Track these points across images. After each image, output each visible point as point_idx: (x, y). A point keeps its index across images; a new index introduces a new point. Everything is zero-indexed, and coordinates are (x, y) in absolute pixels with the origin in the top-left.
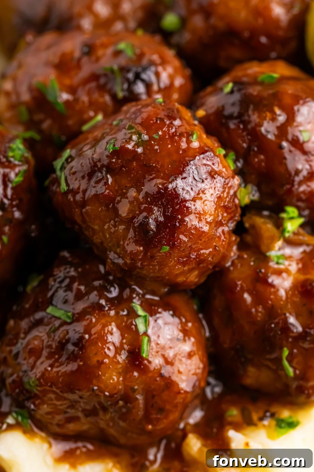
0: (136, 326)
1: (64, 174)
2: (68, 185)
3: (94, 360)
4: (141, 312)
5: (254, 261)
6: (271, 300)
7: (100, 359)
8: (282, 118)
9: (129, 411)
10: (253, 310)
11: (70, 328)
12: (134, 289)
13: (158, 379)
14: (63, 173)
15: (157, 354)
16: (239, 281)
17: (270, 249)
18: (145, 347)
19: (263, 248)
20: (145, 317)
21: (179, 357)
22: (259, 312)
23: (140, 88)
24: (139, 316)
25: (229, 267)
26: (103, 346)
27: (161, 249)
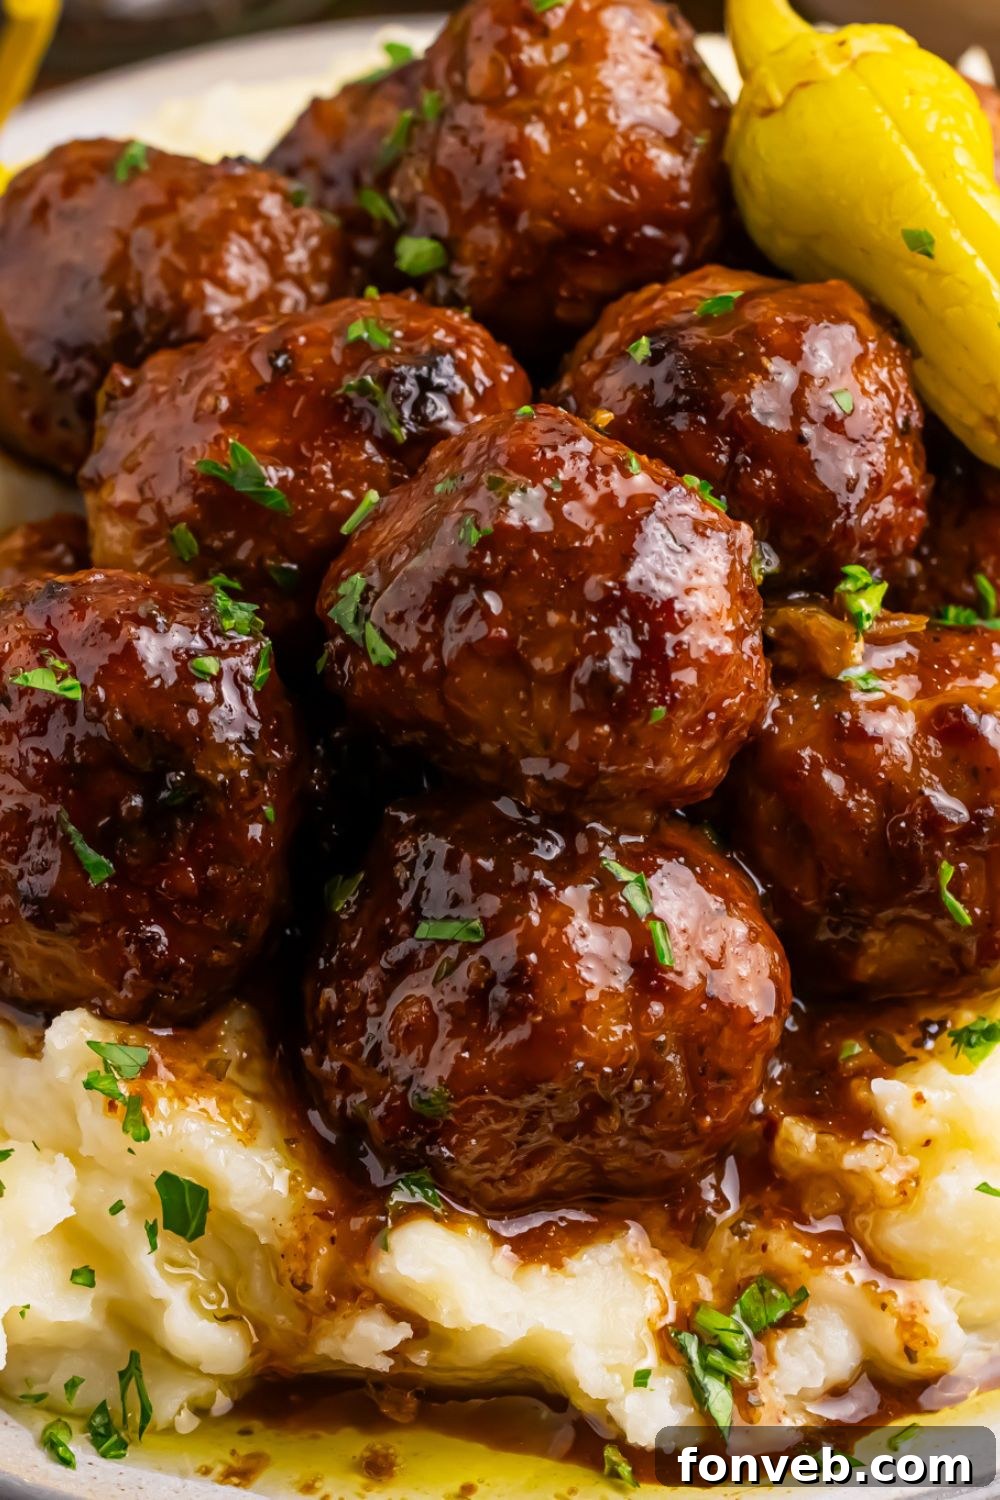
0: (628, 905)
1: (374, 625)
2: (392, 644)
3: (563, 1003)
4: (624, 875)
5: (818, 701)
6: (883, 770)
7: (575, 997)
8: (788, 378)
9: (657, 1097)
10: (851, 804)
11: (487, 950)
12: (593, 829)
13: (704, 1006)
14: (369, 626)
15: (687, 953)
16: (803, 747)
17: (844, 664)
18: (662, 943)
19: (828, 667)
20: (637, 880)
21: (730, 950)
22: (862, 804)
23: (439, 408)
24: (626, 883)
25: (770, 726)
26: (574, 967)
27: (648, 717)
